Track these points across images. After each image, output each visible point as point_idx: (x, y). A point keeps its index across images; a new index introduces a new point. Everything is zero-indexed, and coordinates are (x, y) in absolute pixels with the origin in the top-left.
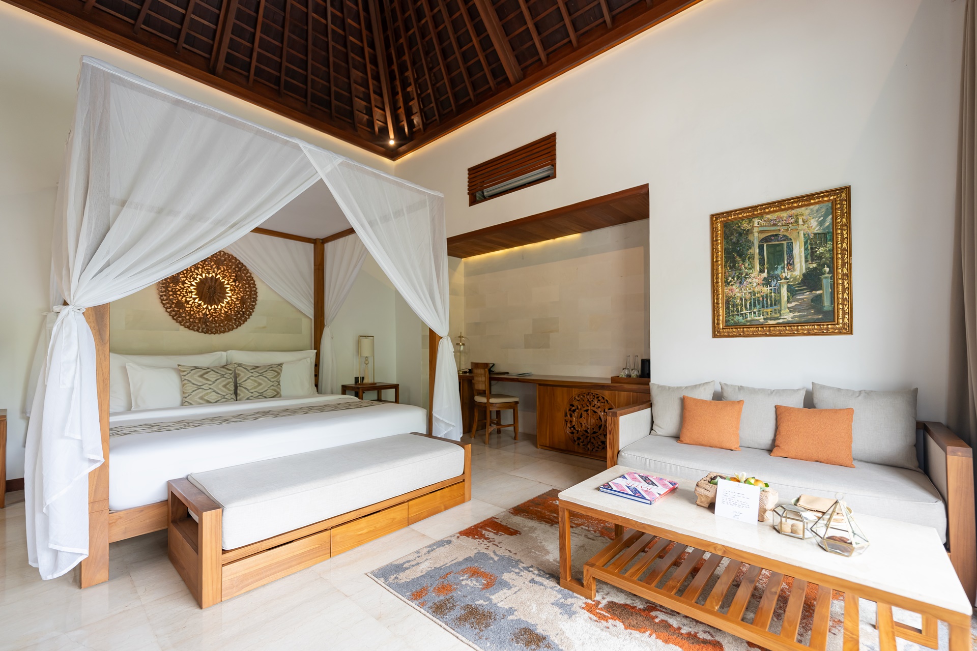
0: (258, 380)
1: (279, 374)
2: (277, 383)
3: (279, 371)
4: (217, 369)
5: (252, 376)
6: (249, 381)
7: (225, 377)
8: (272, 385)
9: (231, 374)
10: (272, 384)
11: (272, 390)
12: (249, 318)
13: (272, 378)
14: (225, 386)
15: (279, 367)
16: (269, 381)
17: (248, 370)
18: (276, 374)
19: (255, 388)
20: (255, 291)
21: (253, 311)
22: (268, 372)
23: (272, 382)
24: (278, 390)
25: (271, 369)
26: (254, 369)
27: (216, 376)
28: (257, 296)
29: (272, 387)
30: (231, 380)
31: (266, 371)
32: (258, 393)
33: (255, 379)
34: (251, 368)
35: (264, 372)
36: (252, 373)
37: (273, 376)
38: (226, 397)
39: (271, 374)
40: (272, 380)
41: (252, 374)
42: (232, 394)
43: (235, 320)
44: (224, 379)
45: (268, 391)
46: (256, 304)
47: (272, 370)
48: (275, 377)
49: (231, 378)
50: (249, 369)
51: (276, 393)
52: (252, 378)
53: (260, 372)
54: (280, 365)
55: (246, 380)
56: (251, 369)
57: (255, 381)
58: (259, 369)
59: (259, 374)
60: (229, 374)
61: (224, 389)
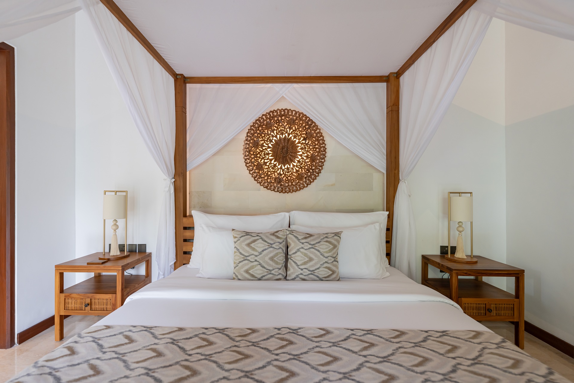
0: (309, 254)
1: (335, 246)
2: (333, 259)
3: (335, 243)
4: (267, 237)
5: (302, 248)
6: (299, 253)
7: (273, 248)
8: (326, 262)
9: (281, 243)
10: (326, 260)
11: (326, 268)
12: (318, 176)
13: (327, 252)
14: (272, 259)
15: (336, 237)
16: (321, 257)
17: (299, 240)
18: (332, 247)
19: (305, 263)
20: (324, 147)
21: (322, 169)
22: (322, 243)
23: (326, 257)
24: (334, 268)
25: (326, 239)
26: (306, 238)
27: (263, 245)
28: (326, 153)
29: (326, 265)
30: (280, 250)
31: (319, 242)
32: (309, 271)
33: (306, 252)
34: (302, 237)
35: (317, 243)
36: (303, 243)
37: (327, 250)
38: (273, 272)
39: (324, 247)
40: (326, 255)
41: (303, 246)
42: (280, 269)
43: (306, 178)
44: (271, 249)
45: (321, 269)
46: (325, 161)
47: (327, 241)
48: (331, 251)
49: (280, 248)
50: (300, 238)
51: (331, 273)
52: (302, 250)
53: (312, 243)
54: (337, 234)
55: (296, 252)
56: (303, 239)
57: (306, 255)
58: (312, 238)
59: (311, 246)
60: (278, 244)
61: (271, 262)
